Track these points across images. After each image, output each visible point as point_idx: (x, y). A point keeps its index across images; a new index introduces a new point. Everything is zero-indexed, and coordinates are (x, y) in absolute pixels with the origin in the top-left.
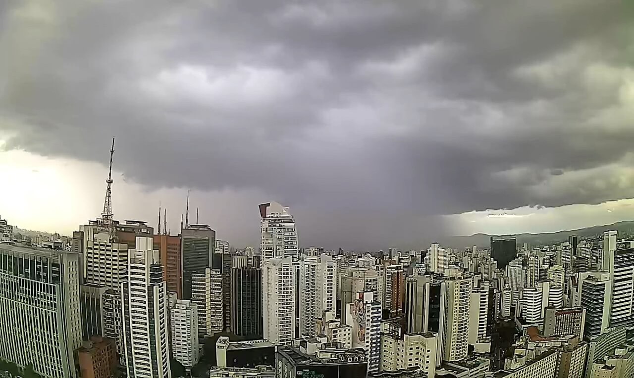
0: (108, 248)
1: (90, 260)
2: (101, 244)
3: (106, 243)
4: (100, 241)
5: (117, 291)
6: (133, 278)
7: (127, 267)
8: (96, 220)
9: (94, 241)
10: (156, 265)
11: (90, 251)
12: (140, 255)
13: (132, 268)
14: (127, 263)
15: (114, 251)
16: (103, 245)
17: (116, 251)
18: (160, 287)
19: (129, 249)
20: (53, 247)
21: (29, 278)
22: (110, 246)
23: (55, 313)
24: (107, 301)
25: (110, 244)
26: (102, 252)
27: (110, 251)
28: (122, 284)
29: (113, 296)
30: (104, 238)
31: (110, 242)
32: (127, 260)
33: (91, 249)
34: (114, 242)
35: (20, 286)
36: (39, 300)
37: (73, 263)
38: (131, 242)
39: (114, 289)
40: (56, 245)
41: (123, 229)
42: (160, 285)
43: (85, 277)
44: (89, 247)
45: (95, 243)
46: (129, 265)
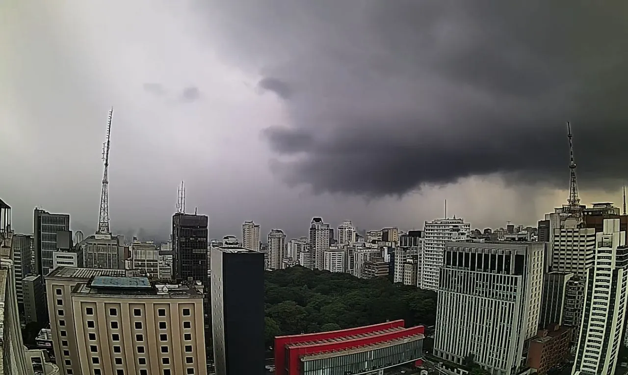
0: (576, 234)
1: (556, 248)
2: (569, 230)
3: (573, 229)
4: (567, 228)
5: (582, 278)
6: (600, 262)
7: (594, 251)
8: (562, 207)
9: (560, 229)
10: (622, 247)
11: (557, 239)
12: (608, 238)
13: (599, 252)
14: (595, 247)
15: (581, 236)
16: (571, 232)
17: (584, 236)
18: (624, 270)
19: (597, 233)
20: (516, 239)
21: (488, 272)
22: (577, 232)
23: (513, 304)
24: (571, 288)
25: (578, 230)
26: (570, 239)
27: (577, 236)
28: (588, 269)
29: (577, 282)
30: (572, 224)
31: (577, 228)
32: (595, 244)
33: (558, 236)
34: (581, 228)
35: (477, 280)
36: (497, 292)
37: (538, 252)
38: (598, 225)
39: (579, 275)
40: (520, 236)
41: (590, 213)
42: (625, 268)
43: (550, 265)
44: (556, 234)
45: (562, 230)
46: (597, 249)
